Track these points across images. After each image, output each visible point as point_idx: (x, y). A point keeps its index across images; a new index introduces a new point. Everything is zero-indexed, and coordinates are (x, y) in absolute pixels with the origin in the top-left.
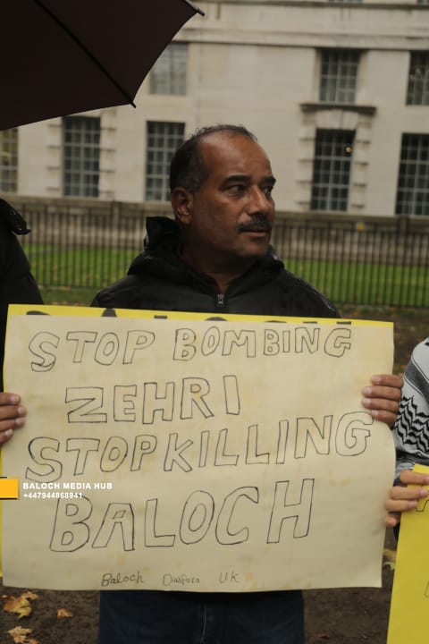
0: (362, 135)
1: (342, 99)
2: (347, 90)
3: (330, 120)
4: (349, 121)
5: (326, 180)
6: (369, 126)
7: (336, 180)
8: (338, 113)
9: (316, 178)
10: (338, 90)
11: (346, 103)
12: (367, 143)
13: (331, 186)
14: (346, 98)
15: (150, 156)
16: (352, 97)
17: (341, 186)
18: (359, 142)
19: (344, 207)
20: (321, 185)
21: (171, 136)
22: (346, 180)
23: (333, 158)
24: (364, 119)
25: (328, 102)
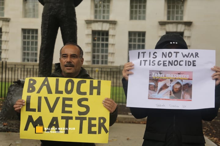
0: (111, 33)
1: (104, 18)
2: (106, 15)
3: (97, 27)
4: (105, 27)
5: (98, 52)
6: (114, 29)
7: (102, 51)
8: (100, 24)
9: (94, 51)
10: (102, 14)
11: (106, 20)
12: (113, 36)
13: (100, 54)
14: (106, 17)
15: (24, 43)
16: (108, 17)
17: (104, 54)
18: (110, 35)
19: (106, 62)
20: (96, 54)
21: (33, 35)
22: (107, 51)
23: (101, 42)
24: (111, 26)
25: (98, 19)
